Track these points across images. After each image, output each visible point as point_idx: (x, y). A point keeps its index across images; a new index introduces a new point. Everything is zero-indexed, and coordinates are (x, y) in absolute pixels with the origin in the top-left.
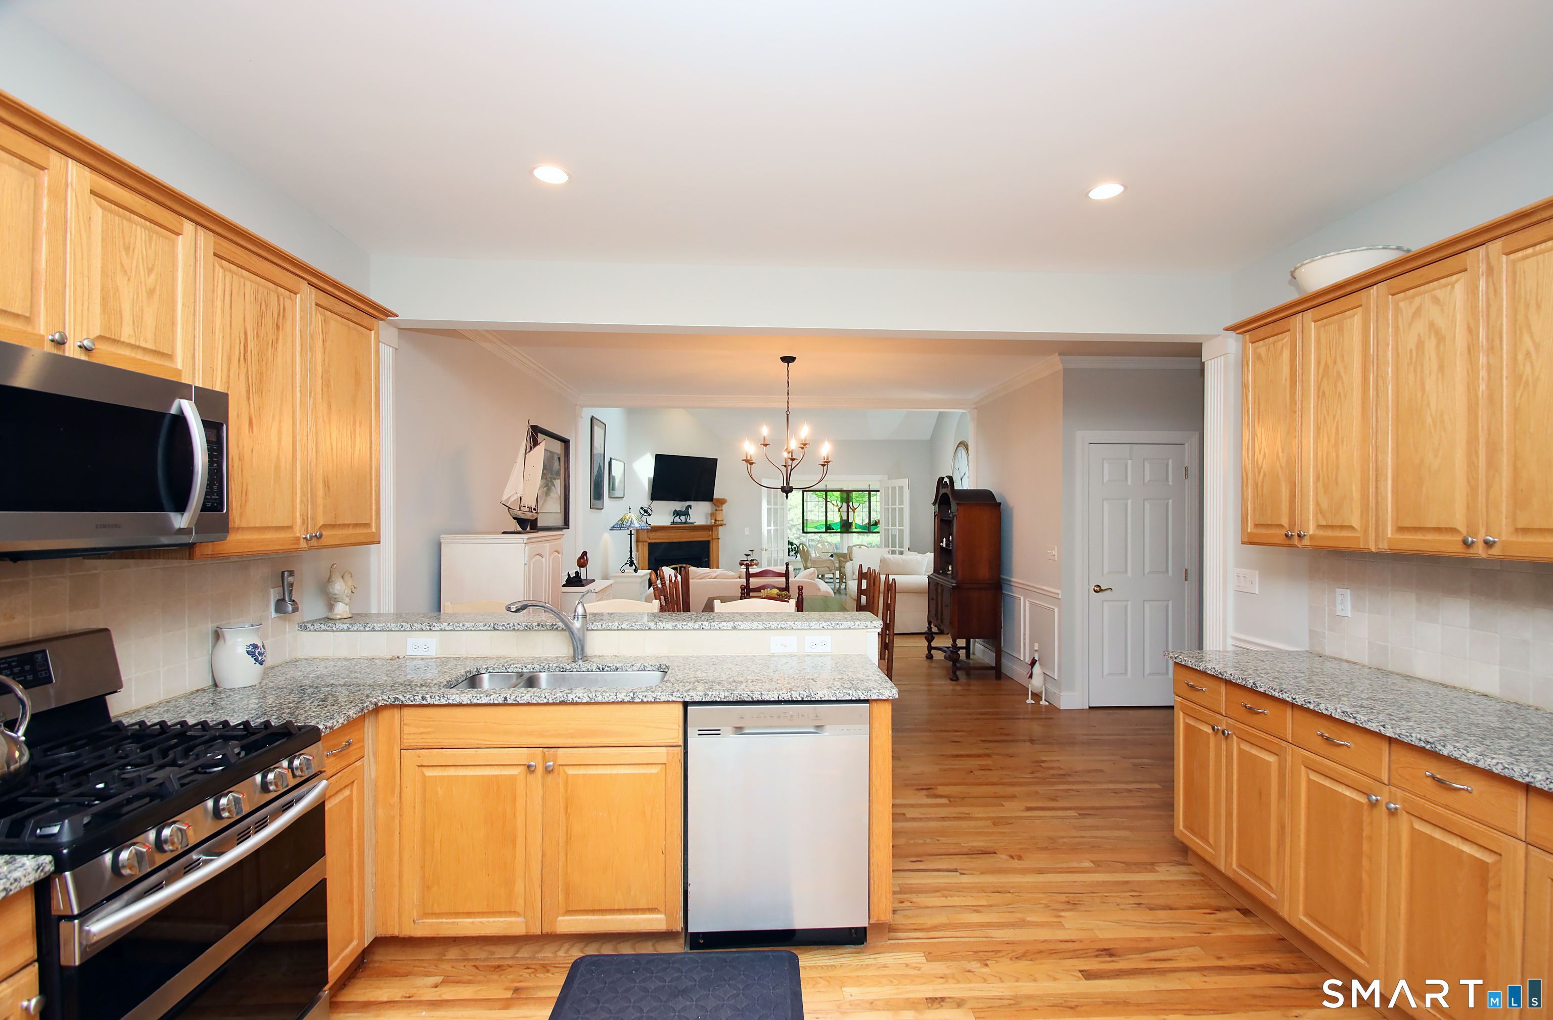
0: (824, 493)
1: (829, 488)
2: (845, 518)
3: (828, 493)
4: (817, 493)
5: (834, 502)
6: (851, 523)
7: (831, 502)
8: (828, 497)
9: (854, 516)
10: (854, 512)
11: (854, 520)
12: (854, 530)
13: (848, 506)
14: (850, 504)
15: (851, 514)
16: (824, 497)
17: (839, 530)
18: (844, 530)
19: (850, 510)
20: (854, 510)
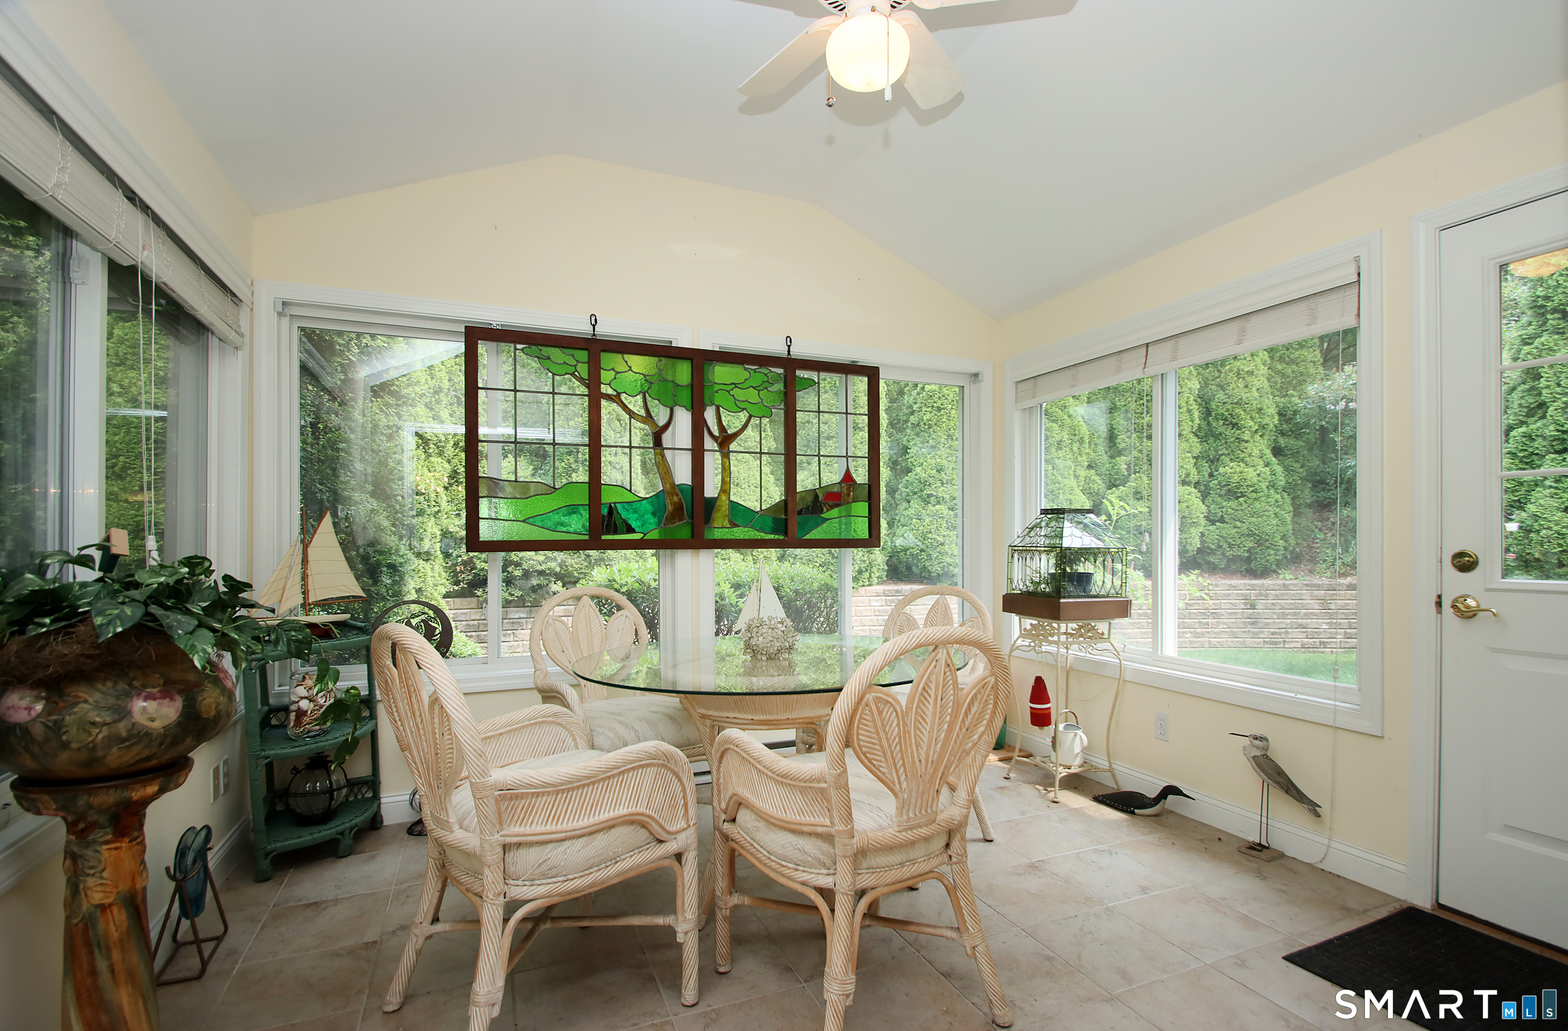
0: (583, 355)
1: (608, 329)
2: (683, 475)
3: (609, 360)
4: (546, 351)
5: (636, 404)
6: (711, 504)
7: (616, 398)
8: (606, 376)
9: (726, 470)
10: (726, 455)
11: (725, 489)
12: (718, 534)
13: (699, 426)
14: (710, 415)
15: (712, 462)
16: (583, 370)
17: (654, 535)
18: (684, 533)
19: (709, 443)
20: (725, 440)
